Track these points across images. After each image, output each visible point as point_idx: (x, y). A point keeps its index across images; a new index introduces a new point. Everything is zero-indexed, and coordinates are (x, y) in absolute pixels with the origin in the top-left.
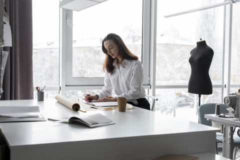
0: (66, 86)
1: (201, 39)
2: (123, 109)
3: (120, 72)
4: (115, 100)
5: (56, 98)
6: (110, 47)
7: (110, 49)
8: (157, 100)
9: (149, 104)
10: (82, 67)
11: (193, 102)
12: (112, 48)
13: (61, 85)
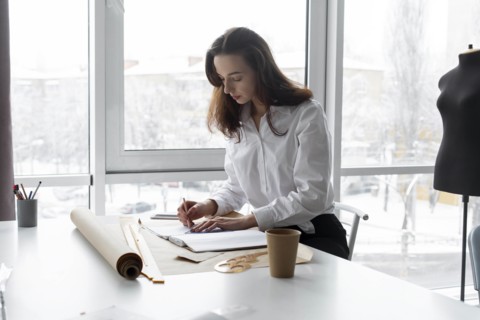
0: (108, 173)
1: (471, 47)
2: (284, 269)
3: (262, 140)
4: (250, 224)
5: (74, 217)
6: (234, 76)
7: (230, 80)
8: (366, 218)
9: (344, 232)
10: (151, 115)
11: (378, 185)
12: (239, 80)
13: (93, 172)
